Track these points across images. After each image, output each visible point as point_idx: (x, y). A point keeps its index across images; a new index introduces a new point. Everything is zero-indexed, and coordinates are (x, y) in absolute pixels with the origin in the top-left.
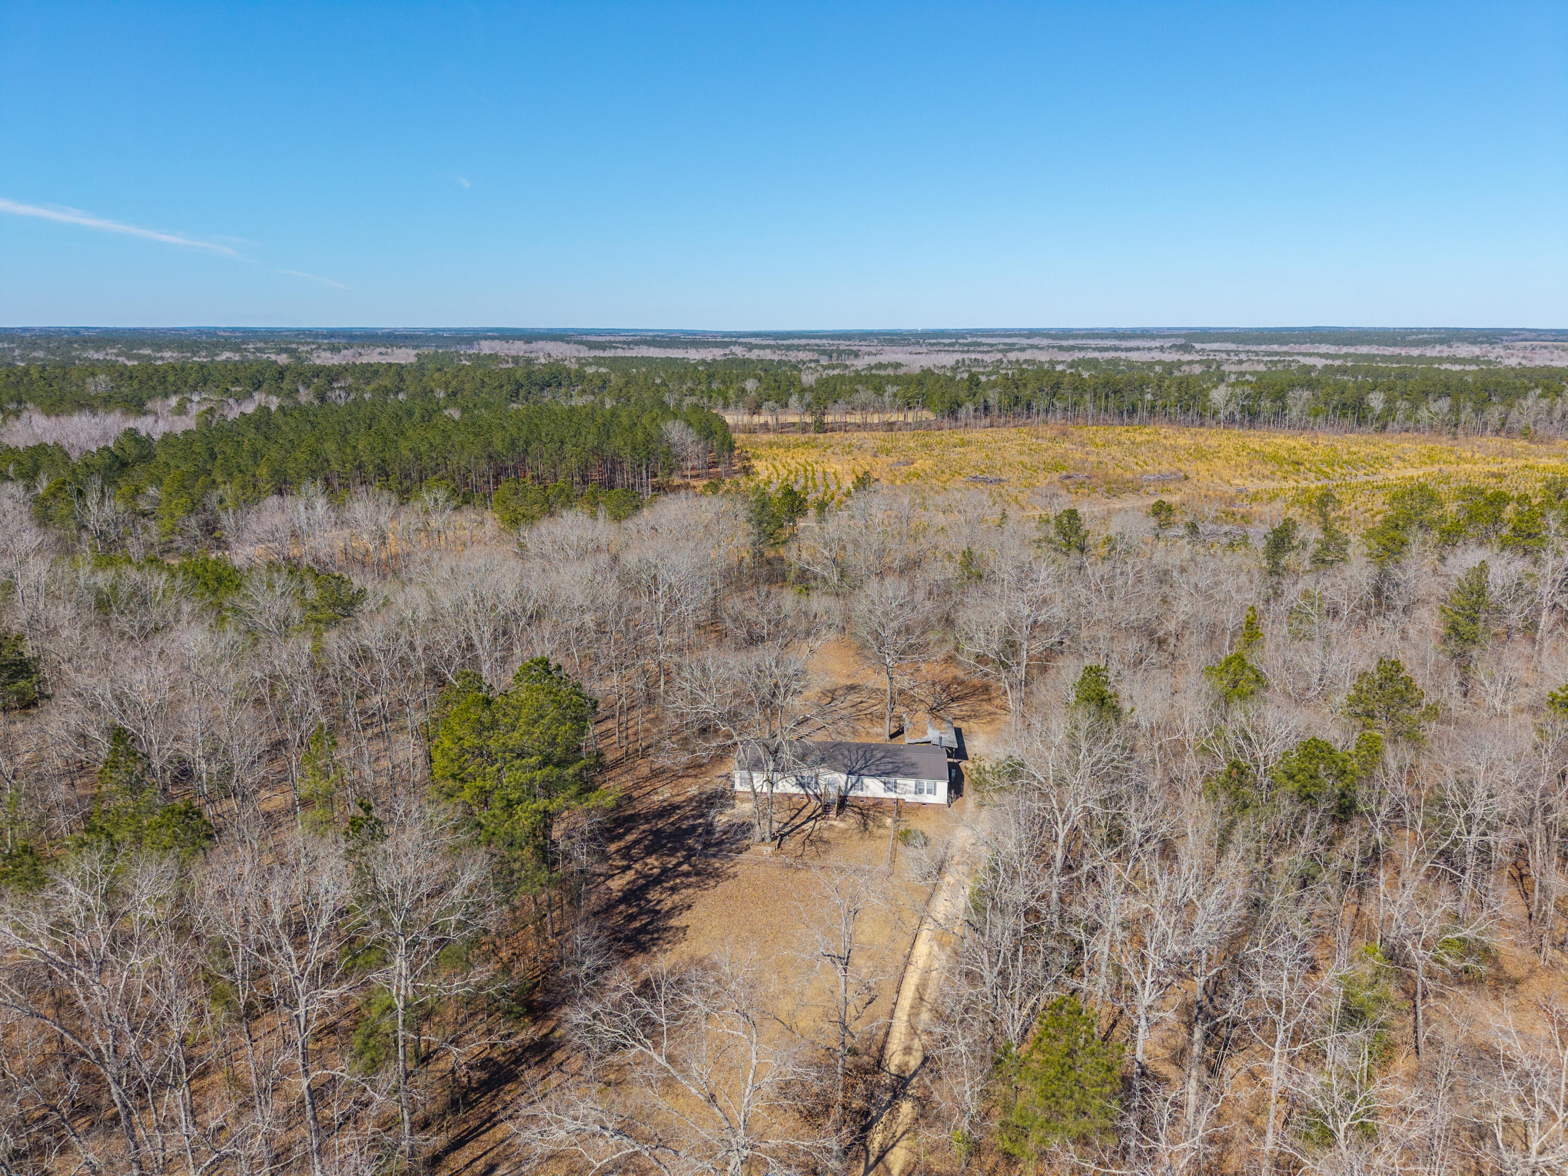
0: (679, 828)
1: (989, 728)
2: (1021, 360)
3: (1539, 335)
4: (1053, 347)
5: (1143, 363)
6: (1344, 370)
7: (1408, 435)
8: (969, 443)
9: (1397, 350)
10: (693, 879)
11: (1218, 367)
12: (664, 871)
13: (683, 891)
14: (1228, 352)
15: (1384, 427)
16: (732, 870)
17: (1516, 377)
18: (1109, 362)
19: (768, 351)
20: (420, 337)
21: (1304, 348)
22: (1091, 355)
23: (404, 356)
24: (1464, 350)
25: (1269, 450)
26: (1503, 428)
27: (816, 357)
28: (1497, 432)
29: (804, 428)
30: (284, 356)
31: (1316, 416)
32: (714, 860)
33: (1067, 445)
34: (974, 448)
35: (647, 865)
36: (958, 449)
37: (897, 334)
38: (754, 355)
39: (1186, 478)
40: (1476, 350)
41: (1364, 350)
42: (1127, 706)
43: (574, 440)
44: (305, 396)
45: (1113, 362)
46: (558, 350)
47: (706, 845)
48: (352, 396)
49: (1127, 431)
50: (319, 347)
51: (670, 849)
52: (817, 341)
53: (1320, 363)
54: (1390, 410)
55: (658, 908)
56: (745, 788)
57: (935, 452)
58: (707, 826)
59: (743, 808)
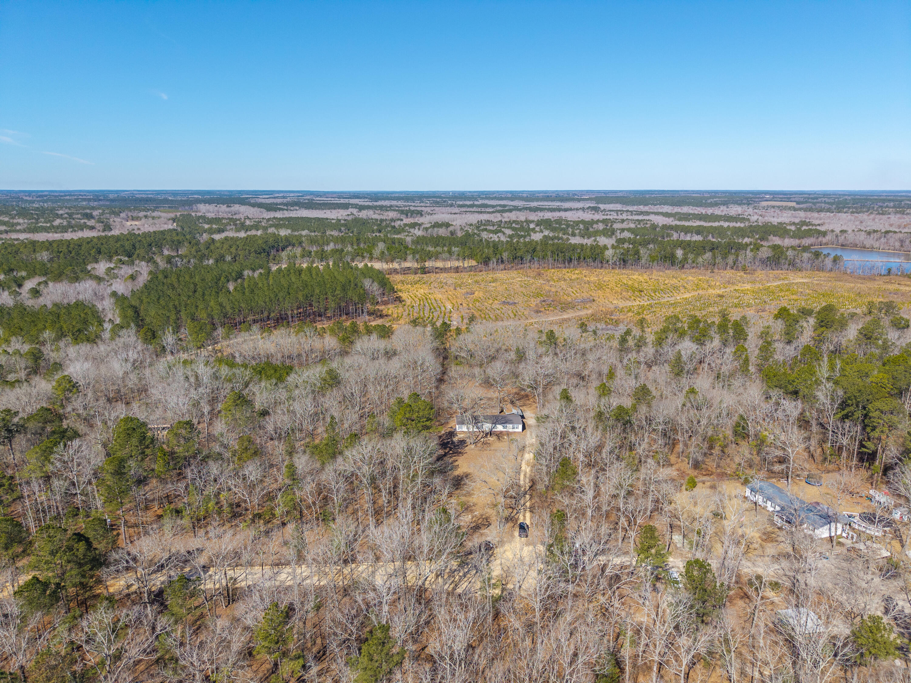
0: (444, 442)
1: (529, 408)
2: (512, 220)
5: (574, 221)
7: (693, 270)
8: (496, 280)
9: (701, 210)
10: (455, 455)
11: (612, 225)
12: (446, 453)
13: (453, 457)
14: (617, 212)
15: (683, 266)
16: (465, 452)
19: (371, 212)
21: (655, 209)
24: (733, 210)
25: (630, 283)
26: (735, 266)
27: (399, 217)
28: (732, 268)
29: (416, 271)
31: (653, 261)
32: (458, 450)
33: (541, 281)
34: (499, 283)
35: (440, 452)
36: (492, 284)
39: (594, 300)
40: (739, 210)
42: (574, 399)
45: (559, 221)
49: (568, 272)
51: (445, 448)
53: (662, 221)
54: (685, 259)
55: (448, 461)
56: (460, 430)
57: (482, 286)
58: (452, 441)
59: (461, 436)
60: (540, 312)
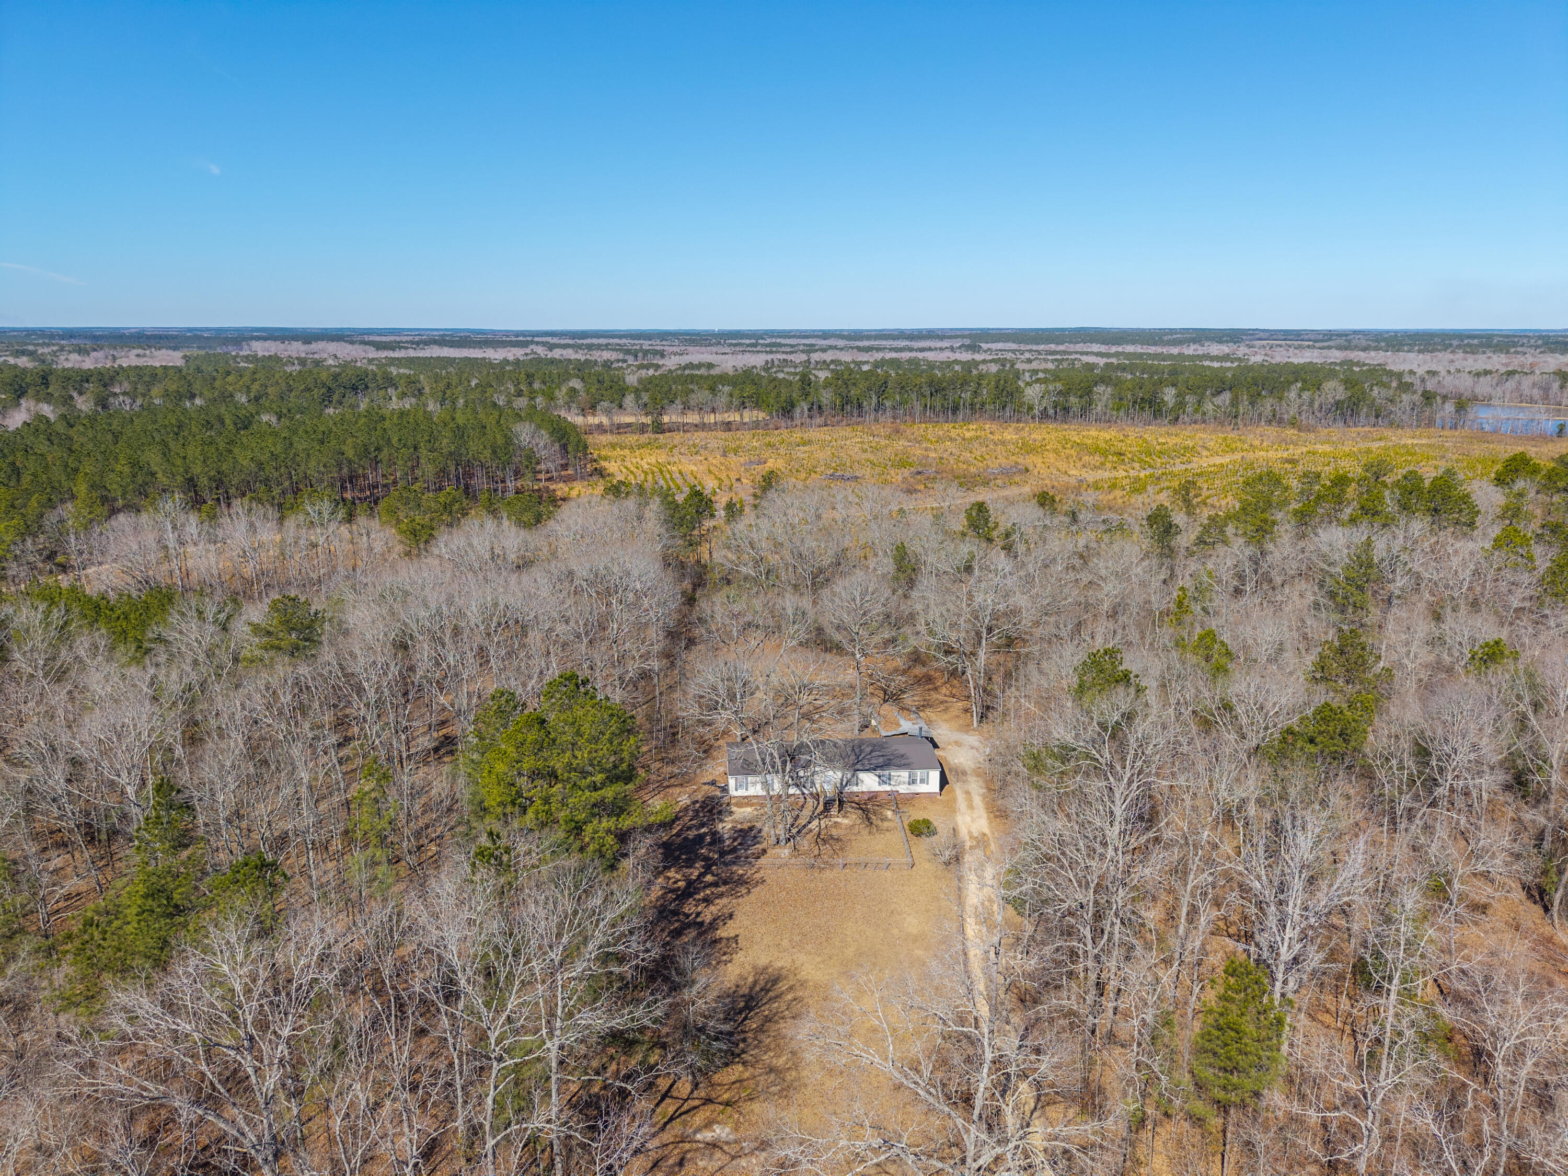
0: (686, 839)
1: (946, 717)
2: (828, 360)
3: (1272, 335)
4: (852, 348)
5: (942, 363)
6: (1124, 368)
7: (1197, 426)
8: (809, 442)
9: (1159, 349)
10: (722, 889)
11: (1012, 366)
12: (690, 883)
13: (717, 901)
14: (1014, 351)
15: (1177, 419)
16: (757, 876)
17: (1269, 372)
18: (910, 361)
19: (570, 351)
20: (176, 337)
21: (1079, 347)
22: (889, 355)
23: (173, 358)
24: (1215, 349)
25: (1089, 442)
26: (1275, 419)
27: (621, 356)
28: (1269, 422)
29: (642, 429)
30: (25, 359)
31: (1118, 410)
32: (735, 868)
33: (904, 442)
34: (816, 447)
35: (669, 878)
36: (801, 448)
37: (695, 334)
38: (557, 354)
39: (1027, 470)
40: (1225, 349)
41: (1130, 349)
43: (429, 446)
44: (84, 404)
45: (913, 362)
46: (346, 351)
47: (722, 853)
48: (139, 401)
49: (955, 428)
50: (62, 349)
51: (687, 861)
52: (617, 341)
53: (1102, 361)
54: (1181, 405)
55: (699, 920)
56: (741, 793)
57: (782, 451)
58: (714, 834)
59: (742, 813)
60: (916, 491)
